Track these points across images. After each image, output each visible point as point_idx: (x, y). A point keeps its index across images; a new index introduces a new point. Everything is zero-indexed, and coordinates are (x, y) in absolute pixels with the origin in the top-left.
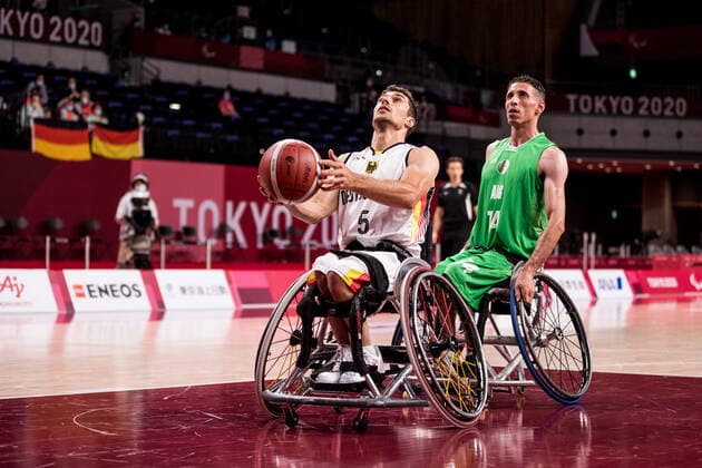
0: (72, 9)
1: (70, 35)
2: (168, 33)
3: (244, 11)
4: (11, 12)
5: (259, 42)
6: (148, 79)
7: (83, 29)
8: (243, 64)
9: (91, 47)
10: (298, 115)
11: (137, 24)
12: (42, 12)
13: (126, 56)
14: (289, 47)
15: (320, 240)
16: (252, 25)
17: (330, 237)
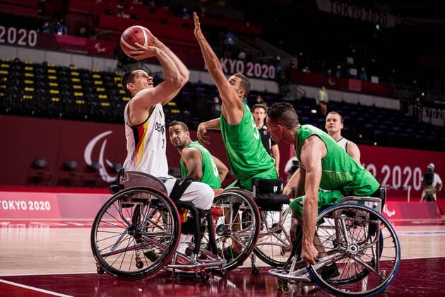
0: (258, 58)
1: (258, 73)
2: (309, 71)
3: (350, 60)
4: (226, 60)
5: (358, 77)
6: (299, 96)
7: (265, 69)
8: (350, 89)
9: (269, 79)
10: (380, 116)
11: (293, 67)
12: (243, 60)
13: (288, 84)
14: (375, 80)
15: (391, 185)
16: (355, 68)
17: (397, 183)
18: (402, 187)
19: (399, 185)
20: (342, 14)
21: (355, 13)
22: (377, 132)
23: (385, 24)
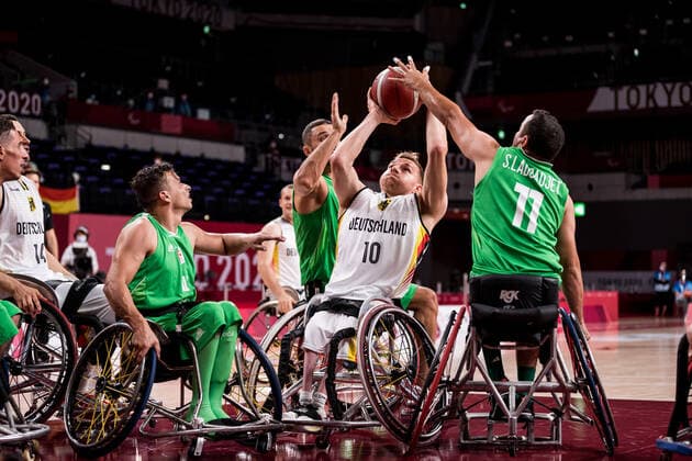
0: (14, 83)
1: (14, 106)
2: (96, 103)
3: (163, 84)
5: (176, 111)
6: (81, 144)
7: (25, 100)
8: (165, 129)
9: (32, 116)
10: (212, 173)
11: (71, 96)
13: (62, 123)
14: (204, 114)
15: (234, 282)
16: (170, 96)
17: (243, 280)
18: (251, 287)
19: (247, 283)
20: (150, 8)
21: (171, 7)
22: (208, 198)
23: (219, 24)
